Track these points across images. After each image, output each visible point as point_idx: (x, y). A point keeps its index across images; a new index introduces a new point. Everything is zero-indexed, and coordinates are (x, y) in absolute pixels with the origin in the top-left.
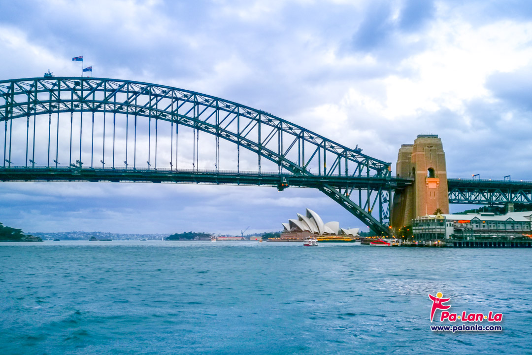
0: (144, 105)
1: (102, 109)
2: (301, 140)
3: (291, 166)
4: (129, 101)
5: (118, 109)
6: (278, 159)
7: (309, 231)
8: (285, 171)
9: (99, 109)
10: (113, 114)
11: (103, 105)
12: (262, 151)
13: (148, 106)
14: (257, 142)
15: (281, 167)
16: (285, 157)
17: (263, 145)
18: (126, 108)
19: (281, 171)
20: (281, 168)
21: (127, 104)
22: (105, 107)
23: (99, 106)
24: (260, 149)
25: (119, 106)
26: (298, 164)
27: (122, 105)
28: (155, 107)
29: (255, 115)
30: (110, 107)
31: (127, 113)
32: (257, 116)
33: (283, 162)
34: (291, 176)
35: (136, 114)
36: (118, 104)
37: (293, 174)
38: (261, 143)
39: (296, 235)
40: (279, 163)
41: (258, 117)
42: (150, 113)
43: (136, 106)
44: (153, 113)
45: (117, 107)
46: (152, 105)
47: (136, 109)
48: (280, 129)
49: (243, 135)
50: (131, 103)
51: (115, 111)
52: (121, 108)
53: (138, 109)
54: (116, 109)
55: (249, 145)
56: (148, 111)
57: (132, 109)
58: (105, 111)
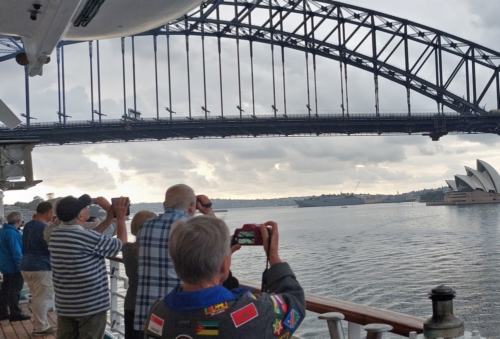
0: (262, 24)
1: (199, 31)
2: (470, 62)
3: (457, 102)
4: (239, 18)
5: (223, 30)
6: (435, 93)
7: (482, 190)
8: (448, 111)
9: (195, 30)
10: (216, 38)
11: (200, 25)
12: (412, 82)
13: (268, 26)
14: (404, 69)
15: (440, 104)
16: (447, 89)
17: (413, 72)
18: (235, 29)
19: (441, 111)
20: (441, 107)
21: (236, 23)
22: (202, 28)
23: (195, 26)
24: (408, 79)
25: (225, 26)
26: (466, 99)
27: (229, 24)
28: (278, 28)
29: (398, 27)
30: (211, 28)
31: (237, 37)
32: (401, 27)
33: (444, 97)
34: (457, 117)
35: (251, 39)
36: (224, 22)
37: (459, 114)
38: (410, 68)
39: (465, 195)
40: (438, 99)
41: (402, 31)
42: (272, 37)
43: (250, 27)
44: (277, 38)
45: (221, 27)
46: (274, 24)
47: (250, 32)
48: (438, 47)
49: (381, 58)
50: (242, 22)
51: (219, 35)
52: (227, 29)
53: (254, 31)
54: (221, 30)
55: (392, 73)
56: (269, 35)
57: (244, 32)
58: (203, 34)
